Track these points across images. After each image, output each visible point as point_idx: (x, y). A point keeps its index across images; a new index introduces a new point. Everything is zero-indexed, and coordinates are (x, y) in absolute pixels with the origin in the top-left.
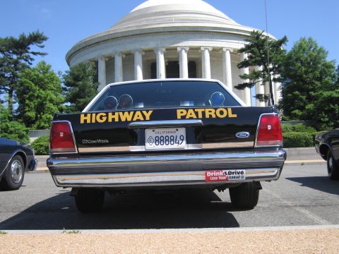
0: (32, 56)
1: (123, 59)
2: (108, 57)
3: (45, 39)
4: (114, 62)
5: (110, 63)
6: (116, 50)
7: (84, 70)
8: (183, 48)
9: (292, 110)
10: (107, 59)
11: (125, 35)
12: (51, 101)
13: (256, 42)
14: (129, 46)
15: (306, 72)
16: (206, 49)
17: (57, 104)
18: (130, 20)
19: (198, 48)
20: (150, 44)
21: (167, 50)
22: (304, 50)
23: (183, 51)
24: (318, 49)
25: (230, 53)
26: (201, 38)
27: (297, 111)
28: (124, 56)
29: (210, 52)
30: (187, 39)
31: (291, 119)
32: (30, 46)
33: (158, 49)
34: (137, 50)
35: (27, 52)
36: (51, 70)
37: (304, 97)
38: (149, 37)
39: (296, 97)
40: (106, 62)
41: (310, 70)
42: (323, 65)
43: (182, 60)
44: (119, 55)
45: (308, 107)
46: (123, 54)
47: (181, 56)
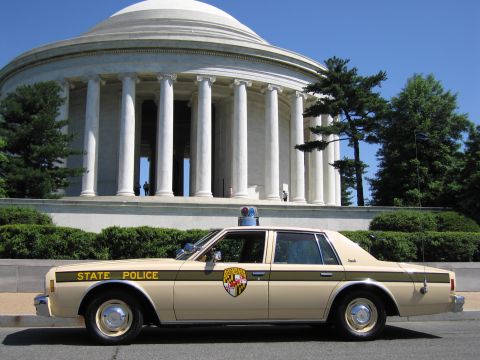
1: (101, 87)
2: (74, 83)
4: (86, 91)
5: (79, 91)
6: (92, 72)
7: (44, 94)
8: (206, 78)
9: (408, 189)
10: (73, 87)
13: (337, 75)
14: (114, 67)
15: (431, 130)
16: (242, 83)
18: (111, 26)
19: (232, 80)
20: (150, 66)
21: (179, 79)
23: (206, 83)
24: (443, 94)
25: (279, 93)
26: (235, 66)
27: (417, 193)
28: (104, 83)
29: (248, 89)
31: (406, 203)
34: (127, 74)
37: (426, 169)
38: (150, 55)
39: (412, 168)
40: (71, 90)
42: (453, 120)
43: (202, 98)
44: (96, 81)
45: (433, 185)
46: (103, 79)
47: (202, 91)
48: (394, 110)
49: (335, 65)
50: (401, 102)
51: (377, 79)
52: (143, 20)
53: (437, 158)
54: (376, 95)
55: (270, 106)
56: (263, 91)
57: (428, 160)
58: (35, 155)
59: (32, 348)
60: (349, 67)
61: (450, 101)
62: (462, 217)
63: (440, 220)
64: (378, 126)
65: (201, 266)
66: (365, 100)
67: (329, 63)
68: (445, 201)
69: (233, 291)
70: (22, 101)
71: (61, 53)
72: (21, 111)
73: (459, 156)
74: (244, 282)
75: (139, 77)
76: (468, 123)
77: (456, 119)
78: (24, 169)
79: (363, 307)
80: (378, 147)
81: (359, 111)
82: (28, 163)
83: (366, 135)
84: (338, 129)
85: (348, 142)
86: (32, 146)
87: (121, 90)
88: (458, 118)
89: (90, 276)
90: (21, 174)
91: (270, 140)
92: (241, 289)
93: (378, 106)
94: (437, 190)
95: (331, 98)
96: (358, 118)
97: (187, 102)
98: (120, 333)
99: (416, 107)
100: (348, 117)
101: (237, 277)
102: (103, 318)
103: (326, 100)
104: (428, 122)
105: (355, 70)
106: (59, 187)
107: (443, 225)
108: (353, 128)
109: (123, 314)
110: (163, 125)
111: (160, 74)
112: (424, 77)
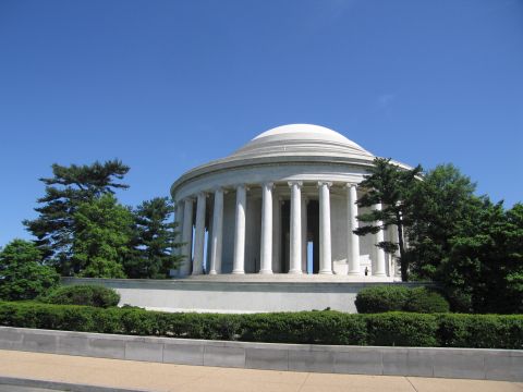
0: (112, 188)
2: (208, 194)
3: (127, 169)
6: (216, 184)
8: (295, 182)
10: (208, 196)
12: (109, 242)
14: (232, 180)
16: (324, 184)
17: (117, 246)
19: (314, 184)
20: (255, 177)
21: (275, 185)
22: (439, 180)
23: (296, 186)
25: (357, 189)
26: (317, 171)
28: (226, 192)
29: (329, 188)
30: (301, 172)
31: (421, 277)
32: (111, 177)
33: (264, 184)
34: (239, 185)
35: (106, 184)
36: (116, 205)
38: (255, 169)
41: (447, 208)
44: (220, 191)
46: (225, 189)
47: (293, 192)
49: (381, 165)
51: (415, 172)
75: (248, 186)
87: (235, 198)
111: (261, 183)
112: (445, 168)
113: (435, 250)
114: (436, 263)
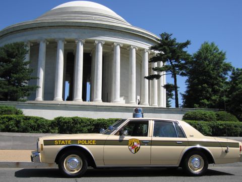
1: (47, 45)
2: (33, 43)
4: (39, 47)
5: (35, 47)
6: (42, 37)
7: (18, 48)
8: (100, 42)
9: (201, 99)
10: (32, 45)
11: (50, 25)
13: (166, 42)
14: (53, 35)
15: (213, 70)
16: (118, 45)
19: (113, 43)
20: (72, 35)
21: (86, 42)
22: (210, 51)
23: (100, 44)
24: (219, 51)
26: (114, 36)
27: (205, 101)
28: (48, 43)
29: (121, 48)
30: (104, 35)
31: (200, 106)
34: (60, 39)
37: (210, 90)
38: (72, 30)
39: (204, 89)
40: (31, 47)
42: (224, 65)
43: (98, 52)
44: (44, 42)
45: (213, 98)
46: (48, 41)
47: (98, 48)
48: (194, 60)
49: (165, 37)
50: (198, 56)
51: (187, 44)
52: (68, 12)
53: (216, 84)
54: (185, 52)
55: (132, 56)
56: (128, 49)
57: (212, 85)
58: (13, 79)
59: (31, 179)
60: (172, 38)
61: (222, 56)
62: (229, 114)
63: (218, 115)
64: (186, 68)
65: (117, 138)
66: (180, 54)
67: (162, 35)
68: (220, 106)
69: (133, 151)
70: (7, 51)
71: (27, 27)
72: (6, 56)
73: (227, 83)
74: (139, 146)
75: (66, 41)
76: (231, 67)
77: (225, 65)
78: (8, 86)
79: (197, 159)
80: (186, 78)
81: (177, 60)
82: (10, 83)
83: (180, 72)
84: (166, 69)
85: (171, 75)
86: (12, 75)
87: (56, 47)
88: (226, 64)
89: (61, 142)
90: (6, 88)
91: (132, 74)
92: (137, 150)
93: (186, 57)
94: (215, 100)
95: (163, 53)
96: (176, 63)
97: (89, 54)
98: (76, 172)
99: (206, 58)
100: (171, 63)
101: (135, 143)
102: (67, 164)
103: (160, 54)
104: (212, 66)
105: (175, 39)
106: (25, 95)
107: (219, 118)
108: (174, 68)
109: (77, 162)
110: (78, 65)
111: (77, 39)
112: (210, 43)
113: (207, 91)
114: (208, 99)
